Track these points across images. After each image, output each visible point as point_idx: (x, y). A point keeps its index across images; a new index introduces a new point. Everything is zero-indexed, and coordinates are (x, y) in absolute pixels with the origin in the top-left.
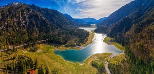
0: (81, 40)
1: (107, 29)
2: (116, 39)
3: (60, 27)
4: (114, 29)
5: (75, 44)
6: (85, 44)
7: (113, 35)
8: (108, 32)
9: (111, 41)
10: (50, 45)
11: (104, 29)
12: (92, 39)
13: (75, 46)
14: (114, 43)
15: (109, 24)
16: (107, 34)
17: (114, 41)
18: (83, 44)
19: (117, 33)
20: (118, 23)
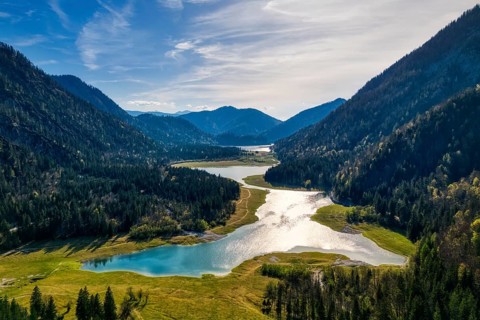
1: (336, 169)
2: (383, 214)
3: (63, 158)
5: (179, 227)
6: (224, 224)
7: (366, 195)
8: (343, 184)
9: (353, 219)
11: (319, 169)
12: (253, 209)
13: (177, 233)
14: (367, 230)
16: (338, 193)
17: (369, 219)
18: (213, 226)
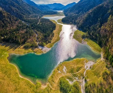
0: (45, 36)
1: (76, 19)
2: (90, 35)
4: (86, 20)
5: (37, 43)
6: (50, 42)
7: (85, 28)
8: (78, 24)
9: (83, 37)
10: (4, 46)
11: (73, 19)
12: (59, 34)
13: (36, 47)
14: (87, 41)
15: (79, 13)
16: (78, 27)
17: (87, 37)
18: (47, 44)
19: (90, 26)
20: (91, 13)
